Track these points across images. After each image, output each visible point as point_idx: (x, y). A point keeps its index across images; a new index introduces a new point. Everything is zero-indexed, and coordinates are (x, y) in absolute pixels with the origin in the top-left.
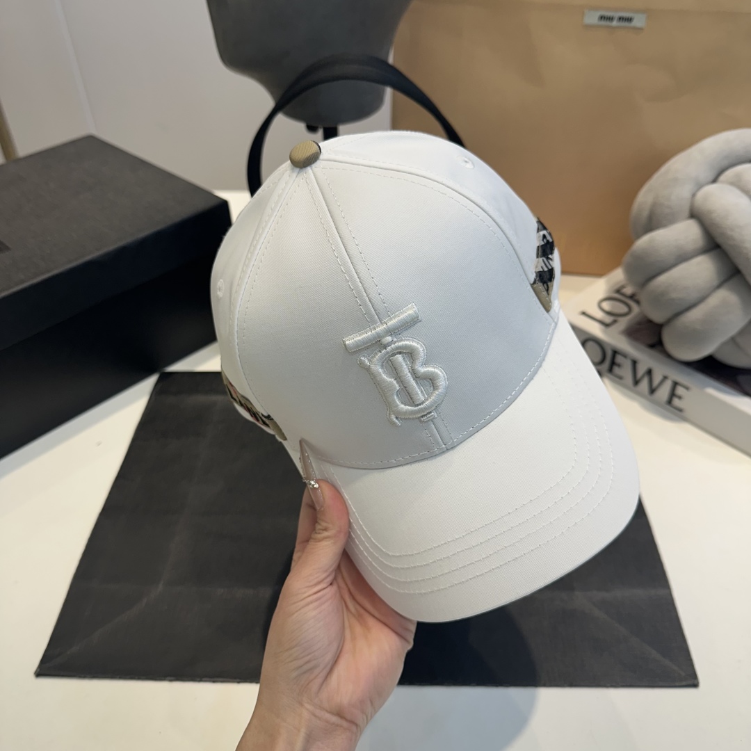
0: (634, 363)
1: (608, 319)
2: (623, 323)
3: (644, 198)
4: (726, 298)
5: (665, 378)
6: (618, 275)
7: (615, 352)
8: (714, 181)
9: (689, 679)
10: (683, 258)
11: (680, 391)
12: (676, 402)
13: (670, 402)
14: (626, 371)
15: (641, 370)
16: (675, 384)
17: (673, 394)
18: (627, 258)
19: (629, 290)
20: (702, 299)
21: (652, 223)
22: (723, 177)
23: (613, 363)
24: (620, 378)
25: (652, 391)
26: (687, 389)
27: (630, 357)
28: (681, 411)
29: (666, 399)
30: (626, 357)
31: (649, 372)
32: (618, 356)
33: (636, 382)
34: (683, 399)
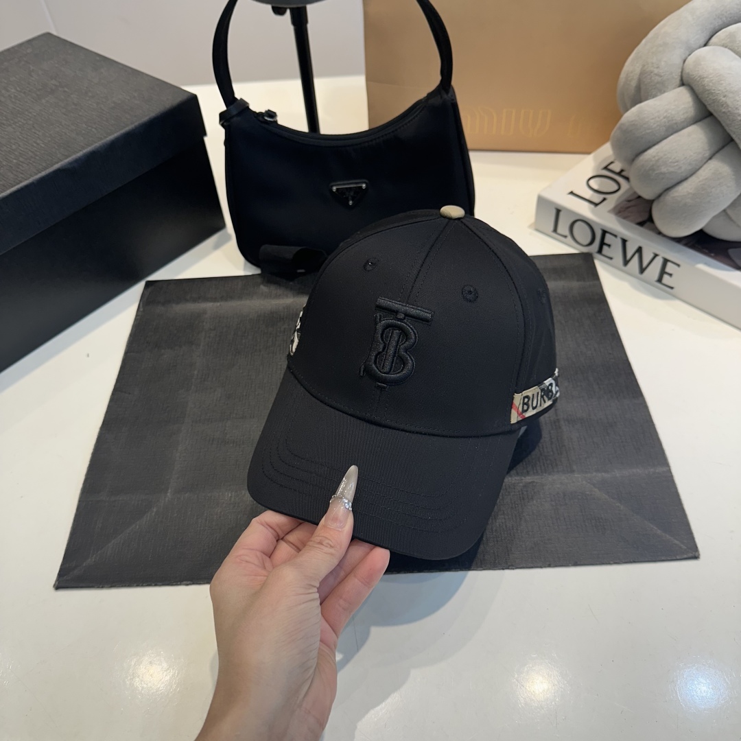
0: (624, 241)
1: (597, 198)
2: (612, 201)
3: (632, 67)
4: (719, 168)
5: (656, 255)
6: (606, 151)
7: (604, 232)
8: (705, 45)
9: (689, 551)
10: (673, 129)
11: (670, 268)
12: (666, 279)
13: (660, 280)
14: (615, 250)
15: (631, 249)
16: (666, 261)
17: (663, 272)
18: (615, 132)
19: (617, 167)
20: (693, 172)
21: (640, 94)
22: (714, 39)
23: (602, 243)
24: (611, 258)
25: (642, 270)
26: (678, 265)
27: (619, 236)
28: (672, 288)
29: (656, 276)
30: (616, 236)
31: (639, 250)
32: (608, 236)
33: (626, 262)
34: (674, 277)
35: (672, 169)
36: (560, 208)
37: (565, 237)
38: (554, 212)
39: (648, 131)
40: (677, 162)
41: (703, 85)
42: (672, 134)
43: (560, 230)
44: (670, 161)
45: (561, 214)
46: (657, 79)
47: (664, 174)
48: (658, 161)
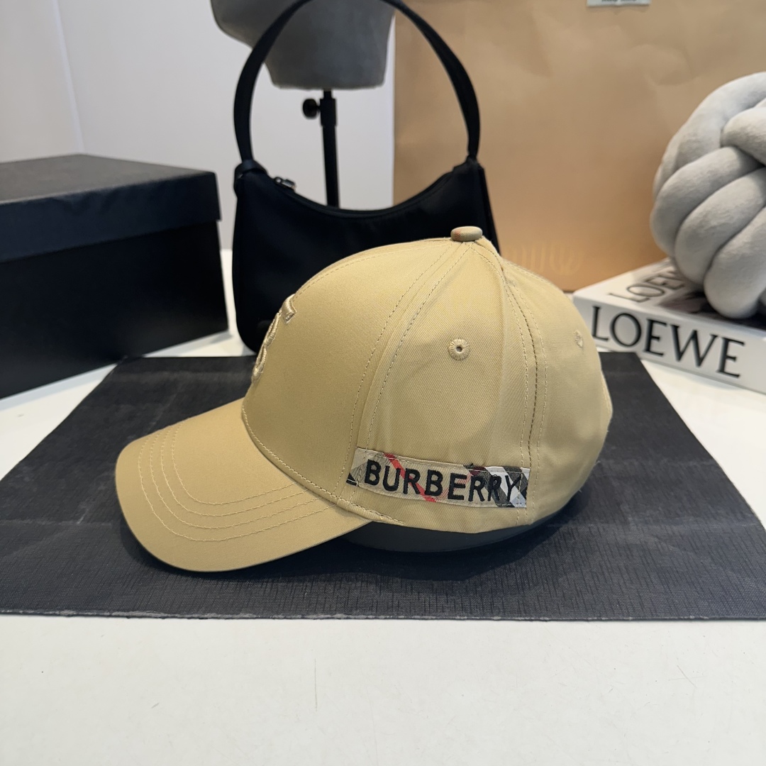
0: (676, 328)
1: (640, 298)
2: (657, 300)
5: (715, 337)
7: (652, 322)
11: (733, 349)
12: (730, 366)
13: (722, 370)
14: (666, 344)
15: (684, 337)
16: (727, 342)
17: (725, 357)
20: (748, 222)
23: (651, 337)
24: (661, 354)
25: (700, 360)
26: (742, 343)
27: (669, 322)
28: (737, 376)
29: (717, 365)
30: (665, 324)
31: (695, 336)
32: (656, 326)
33: (680, 355)
34: (738, 360)
35: (723, 221)
36: (598, 305)
37: (606, 339)
38: (592, 311)
39: (692, 189)
40: (728, 211)
41: (747, 134)
42: (718, 189)
43: (601, 333)
44: (719, 212)
45: (601, 313)
46: (695, 145)
47: (714, 227)
48: (706, 216)
